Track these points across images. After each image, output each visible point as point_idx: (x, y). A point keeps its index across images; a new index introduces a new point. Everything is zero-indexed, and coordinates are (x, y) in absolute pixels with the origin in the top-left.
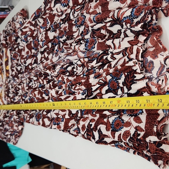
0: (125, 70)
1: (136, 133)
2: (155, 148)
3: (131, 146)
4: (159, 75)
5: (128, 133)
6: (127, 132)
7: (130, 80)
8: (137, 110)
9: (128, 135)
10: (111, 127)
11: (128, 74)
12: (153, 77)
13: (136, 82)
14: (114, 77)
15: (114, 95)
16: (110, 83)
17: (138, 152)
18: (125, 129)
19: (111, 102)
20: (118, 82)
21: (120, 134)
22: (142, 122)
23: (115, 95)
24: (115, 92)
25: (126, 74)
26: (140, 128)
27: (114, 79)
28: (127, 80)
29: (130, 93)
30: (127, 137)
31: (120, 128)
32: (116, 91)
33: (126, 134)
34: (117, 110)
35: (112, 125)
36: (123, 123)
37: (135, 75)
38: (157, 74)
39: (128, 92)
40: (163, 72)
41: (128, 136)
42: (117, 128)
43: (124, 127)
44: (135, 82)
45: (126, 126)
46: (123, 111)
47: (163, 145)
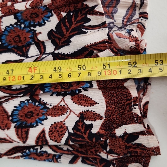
0: (61, 7)
1: (80, 124)
2: (123, 144)
3: (67, 149)
4: (127, 22)
5: (61, 127)
6: (59, 126)
7: (73, 26)
8: (78, 83)
9: (62, 129)
10: (12, 121)
11: (68, 14)
12: (114, 26)
13: (86, 31)
14: (22, 21)
15: (19, 58)
16: (6, 33)
17: (83, 158)
18: (51, 121)
19: (10, 72)
20: (35, 31)
21: (43, 132)
22: (96, 103)
23: (22, 58)
24: (22, 51)
25: (64, 14)
26: (94, 114)
27: (23, 26)
28: (65, 26)
29: (59, 53)
30: (62, 135)
31: (37, 119)
32: (24, 49)
33: (56, 128)
34: (23, 87)
35: (12, 115)
36: (45, 110)
37: (89, 17)
38: (123, 21)
39: (56, 52)
40: (134, 18)
41: (62, 131)
42: (29, 121)
43: (48, 117)
44: (84, 30)
45: (55, 115)
46: (42, 87)
47: (140, 137)
